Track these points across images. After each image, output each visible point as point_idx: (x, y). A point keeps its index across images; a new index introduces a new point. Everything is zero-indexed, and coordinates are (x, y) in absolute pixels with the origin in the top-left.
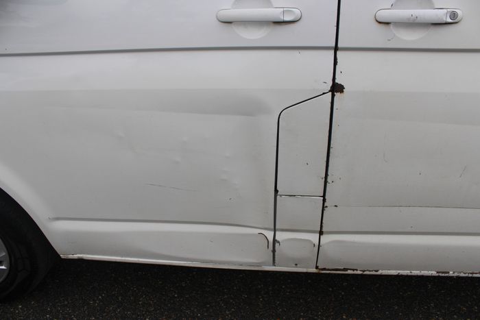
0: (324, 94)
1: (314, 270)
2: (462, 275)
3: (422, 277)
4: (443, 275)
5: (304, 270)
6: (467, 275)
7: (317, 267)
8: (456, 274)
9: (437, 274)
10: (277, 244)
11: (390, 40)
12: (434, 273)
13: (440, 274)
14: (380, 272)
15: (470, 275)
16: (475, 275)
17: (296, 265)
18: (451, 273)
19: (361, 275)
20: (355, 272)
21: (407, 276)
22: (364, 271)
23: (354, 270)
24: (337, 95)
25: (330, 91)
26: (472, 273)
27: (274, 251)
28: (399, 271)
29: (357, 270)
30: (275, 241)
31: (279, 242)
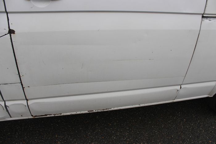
0: (6, 35)
1: (32, 117)
2: (99, 111)
3: (82, 114)
4: (91, 112)
5: (27, 118)
6: (101, 111)
7: (32, 116)
8: (97, 111)
9: (89, 112)
10: (8, 108)
11: (32, 8)
12: (87, 112)
13: (90, 112)
14: (62, 114)
15: (103, 111)
16: (105, 110)
17: (22, 116)
18: (94, 111)
19: (54, 116)
20: (51, 116)
21: (75, 114)
22: (55, 115)
23: (50, 115)
24: (12, 35)
25: (8, 33)
26: (103, 110)
27: (7, 111)
28: (71, 113)
29: (51, 115)
30: (6, 106)
31: (8, 106)
